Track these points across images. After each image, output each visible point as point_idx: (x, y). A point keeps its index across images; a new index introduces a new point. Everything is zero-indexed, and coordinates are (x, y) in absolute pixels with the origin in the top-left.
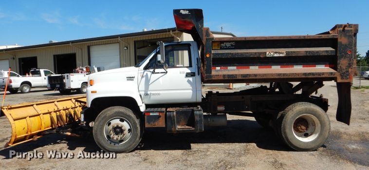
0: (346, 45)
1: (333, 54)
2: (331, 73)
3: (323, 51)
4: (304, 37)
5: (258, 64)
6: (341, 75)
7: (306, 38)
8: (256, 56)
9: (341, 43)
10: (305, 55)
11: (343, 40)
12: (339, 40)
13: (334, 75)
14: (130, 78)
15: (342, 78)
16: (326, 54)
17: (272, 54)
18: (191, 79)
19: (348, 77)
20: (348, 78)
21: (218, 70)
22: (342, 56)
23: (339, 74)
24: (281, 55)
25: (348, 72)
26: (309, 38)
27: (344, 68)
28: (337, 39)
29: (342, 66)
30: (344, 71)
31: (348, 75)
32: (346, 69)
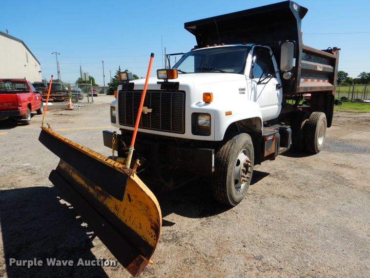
1: (332, 71)
5: (311, 77)
10: (327, 71)
14: (242, 90)
18: (278, 92)
24: (321, 70)
28: (336, 59)
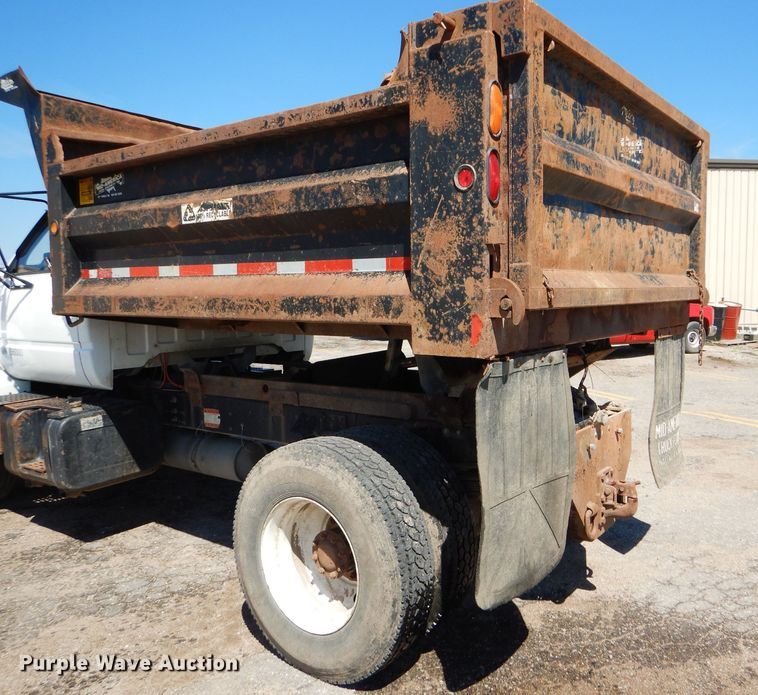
0: (446, 139)
2: (386, 303)
3: (358, 186)
4: (281, 119)
6: (427, 313)
7: (287, 124)
8: (156, 226)
9: (423, 126)
10: (293, 210)
11: (433, 112)
12: (416, 115)
13: (398, 312)
15: (435, 336)
16: (371, 201)
17: (196, 210)
19: (461, 327)
20: (461, 337)
21: (94, 282)
22: (430, 207)
23: (420, 306)
25: (459, 295)
26: (294, 123)
27: (442, 272)
28: (405, 108)
29: (431, 264)
30: (440, 292)
31: (460, 316)
32: (451, 278)
